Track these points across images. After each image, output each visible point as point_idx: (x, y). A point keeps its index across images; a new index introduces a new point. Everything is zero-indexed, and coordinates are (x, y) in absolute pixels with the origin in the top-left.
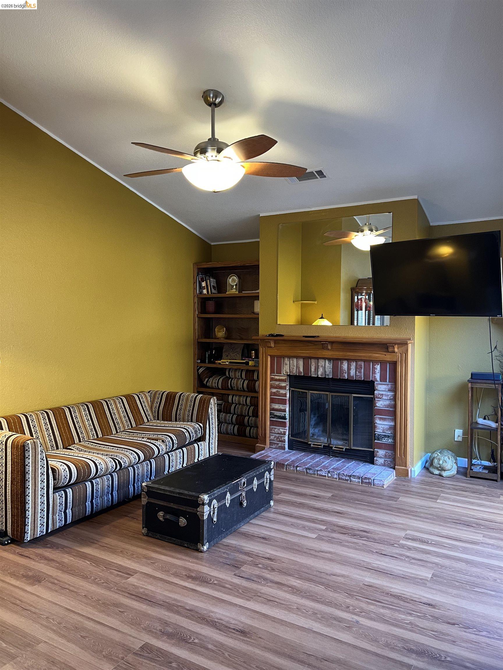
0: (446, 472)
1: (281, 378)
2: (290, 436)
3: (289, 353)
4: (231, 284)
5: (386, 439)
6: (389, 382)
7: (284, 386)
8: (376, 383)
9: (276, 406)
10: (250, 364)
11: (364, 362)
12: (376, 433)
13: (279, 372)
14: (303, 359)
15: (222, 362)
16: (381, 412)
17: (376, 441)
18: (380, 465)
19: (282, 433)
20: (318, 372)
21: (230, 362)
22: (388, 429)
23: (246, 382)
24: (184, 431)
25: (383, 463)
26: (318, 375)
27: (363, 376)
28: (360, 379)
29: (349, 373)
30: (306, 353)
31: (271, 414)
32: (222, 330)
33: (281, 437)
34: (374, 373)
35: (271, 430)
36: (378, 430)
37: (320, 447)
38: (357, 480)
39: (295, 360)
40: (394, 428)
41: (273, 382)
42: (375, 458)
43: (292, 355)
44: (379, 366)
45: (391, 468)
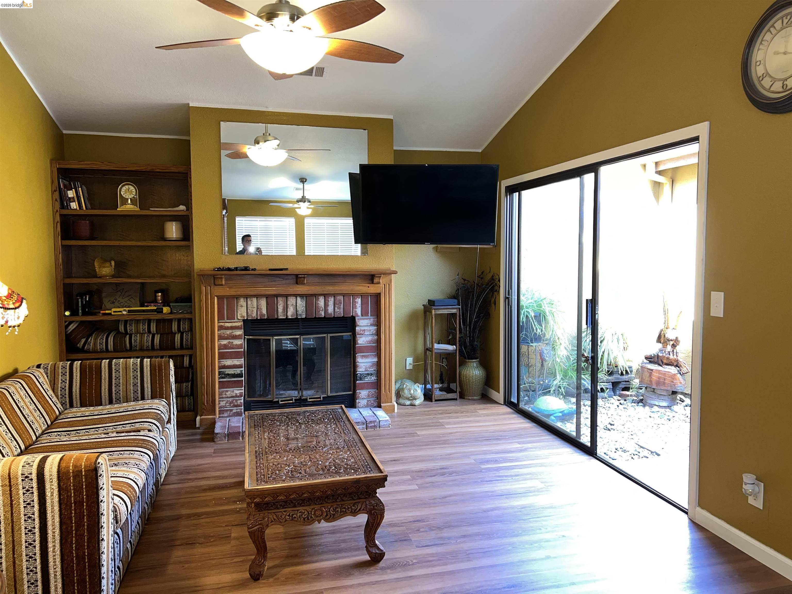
0: (417, 400)
1: (234, 324)
2: (246, 397)
3: (248, 291)
4: (124, 196)
5: (368, 377)
6: (371, 316)
7: (239, 335)
8: (357, 318)
9: (228, 362)
10: (164, 312)
11: (344, 296)
12: (357, 373)
13: (231, 317)
14: (267, 297)
15: (114, 312)
16: (364, 349)
17: (357, 382)
18: (362, 407)
19: (238, 395)
20: (287, 312)
21: (128, 310)
22: (372, 366)
23: (157, 339)
24: (160, 412)
25: (365, 404)
26: (287, 316)
27: (342, 313)
28: (339, 316)
29: (326, 310)
30: (272, 290)
31: (220, 373)
32: (108, 264)
33: (236, 401)
34: (354, 307)
35: (220, 394)
36: (360, 370)
37: (291, 402)
38: (361, 427)
39: (255, 300)
40: (378, 364)
41: (222, 331)
42: (357, 401)
43: (252, 293)
44: (360, 299)
45: (375, 407)
